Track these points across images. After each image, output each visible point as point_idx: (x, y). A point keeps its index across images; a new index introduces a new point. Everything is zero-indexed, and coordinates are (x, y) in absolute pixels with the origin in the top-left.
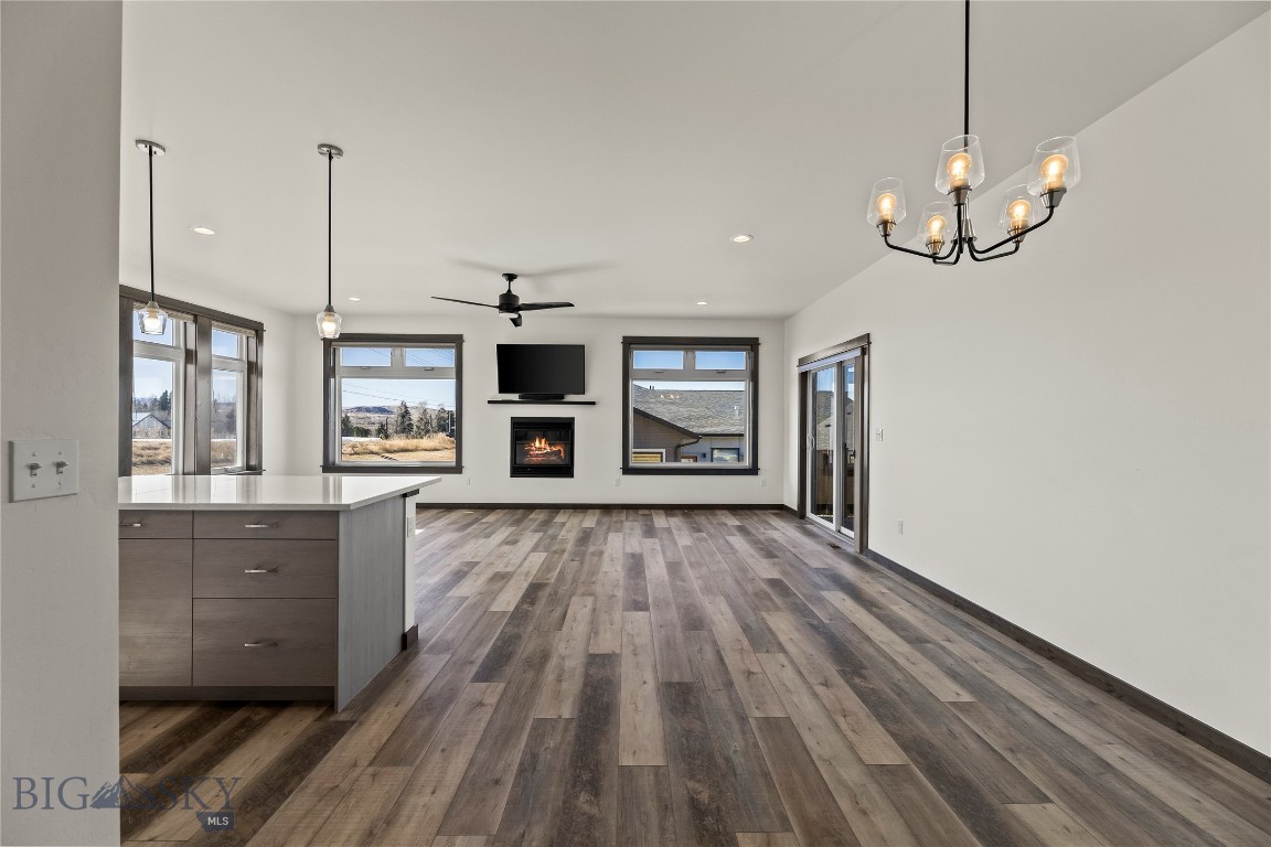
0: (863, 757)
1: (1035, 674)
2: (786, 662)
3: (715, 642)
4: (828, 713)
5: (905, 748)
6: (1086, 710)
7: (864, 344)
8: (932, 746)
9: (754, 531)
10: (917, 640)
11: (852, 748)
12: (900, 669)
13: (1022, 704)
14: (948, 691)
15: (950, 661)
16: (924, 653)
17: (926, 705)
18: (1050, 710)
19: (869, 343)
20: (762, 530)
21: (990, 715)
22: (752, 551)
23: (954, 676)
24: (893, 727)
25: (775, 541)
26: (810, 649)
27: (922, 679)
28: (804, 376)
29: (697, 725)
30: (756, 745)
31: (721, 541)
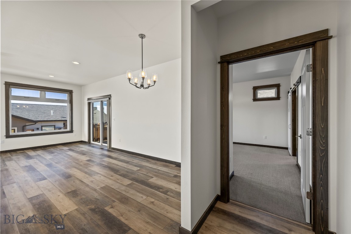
0: (125, 185)
1: (148, 161)
2: (100, 176)
3: (78, 179)
4: (115, 181)
5: (131, 180)
6: (155, 164)
7: (109, 97)
8: (135, 178)
9: (75, 149)
10: (127, 162)
11: (122, 184)
12: (126, 168)
13: (147, 166)
14: (135, 169)
15: (134, 164)
16: (129, 164)
17: (133, 172)
18: (150, 166)
19: (111, 97)
20: (78, 149)
21: (143, 170)
22: (77, 155)
23: (136, 166)
24: (127, 178)
25: (84, 151)
26: (105, 171)
27: (131, 168)
28: (89, 104)
29: (83, 197)
30: (101, 193)
31: (64, 154)
